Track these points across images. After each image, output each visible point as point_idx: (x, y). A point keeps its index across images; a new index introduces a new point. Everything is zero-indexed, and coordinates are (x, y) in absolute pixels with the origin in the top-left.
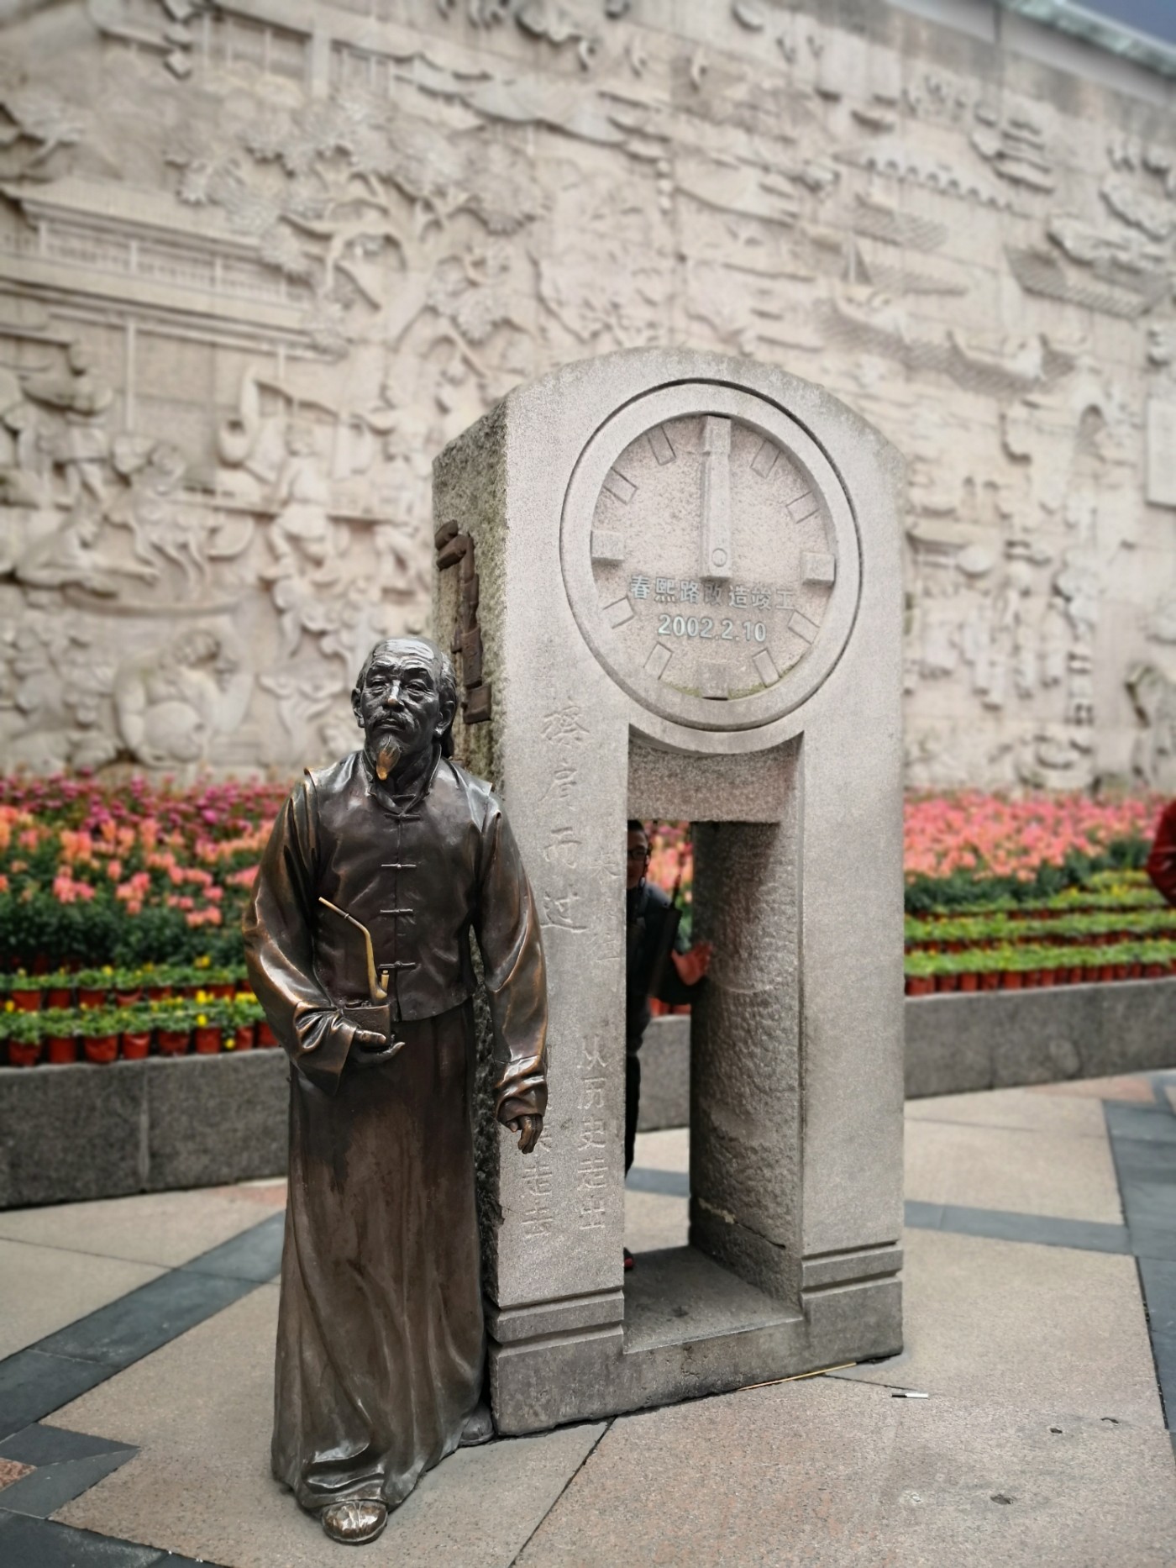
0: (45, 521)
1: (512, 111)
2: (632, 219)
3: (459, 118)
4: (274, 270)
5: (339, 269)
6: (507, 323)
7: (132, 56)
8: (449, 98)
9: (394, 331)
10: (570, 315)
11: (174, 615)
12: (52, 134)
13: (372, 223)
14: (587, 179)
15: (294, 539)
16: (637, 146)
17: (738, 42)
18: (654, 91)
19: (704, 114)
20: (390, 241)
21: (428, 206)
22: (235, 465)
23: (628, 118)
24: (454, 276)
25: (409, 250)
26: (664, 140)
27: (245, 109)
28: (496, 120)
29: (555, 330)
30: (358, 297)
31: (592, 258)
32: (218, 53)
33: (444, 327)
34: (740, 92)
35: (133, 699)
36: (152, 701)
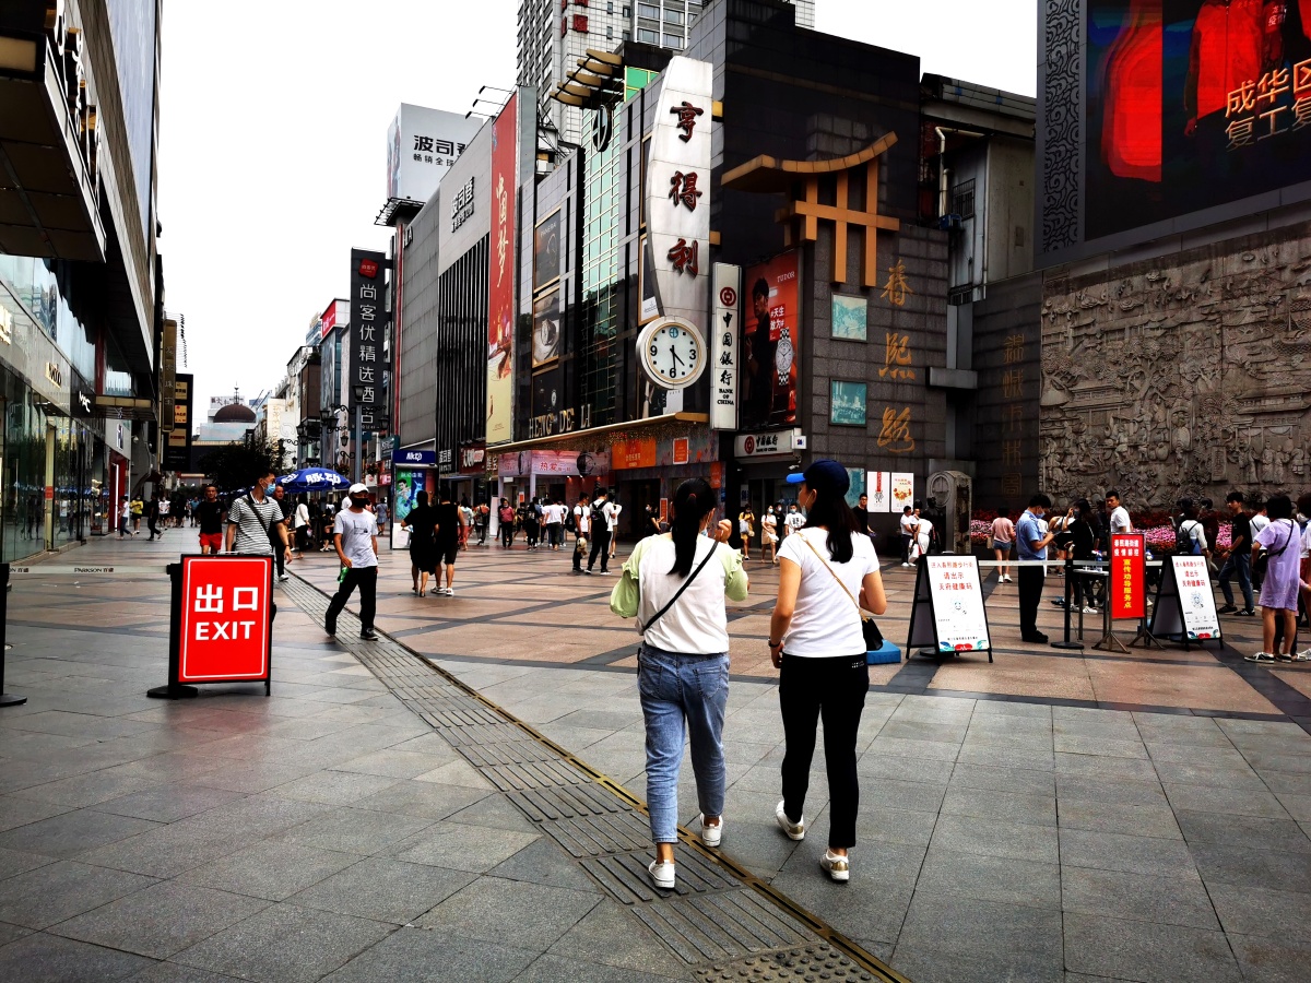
0: (1075, 457)
1: (1174, 324)
2: (1209, 341)
3: (1159, 333)
4: (1117, 389)
5: (1131, 384)
6: (1171, 384)
7: (1090, 351)
8: (1158, 328)
9: (1142, 396)
10: (1188, 377)
11: (1097, 474)
12: (1076, 375)
13: (1138, 369)
14: (1193, 334)
15: (1119, 453)
16: (1211, 318)
17: (1246, 268)
18: (1216, 299)
19: (1234, 297)
20: (1142, 373)
21: (1151, 360)
22: (1108, 438)
23: (1206, 312)
24: (1157, 376)
25: (1146, 373)
26: (1218, 312)
27: (1111, 353)
28: (1169, 329)
29: (1184, 382)
30: (1134, 390)
31: (1194, 358)
32: (1107, 341)
33: (1155, 390)
34: (1245, 284)
35: (1089, 494)
36: (1092, 494)
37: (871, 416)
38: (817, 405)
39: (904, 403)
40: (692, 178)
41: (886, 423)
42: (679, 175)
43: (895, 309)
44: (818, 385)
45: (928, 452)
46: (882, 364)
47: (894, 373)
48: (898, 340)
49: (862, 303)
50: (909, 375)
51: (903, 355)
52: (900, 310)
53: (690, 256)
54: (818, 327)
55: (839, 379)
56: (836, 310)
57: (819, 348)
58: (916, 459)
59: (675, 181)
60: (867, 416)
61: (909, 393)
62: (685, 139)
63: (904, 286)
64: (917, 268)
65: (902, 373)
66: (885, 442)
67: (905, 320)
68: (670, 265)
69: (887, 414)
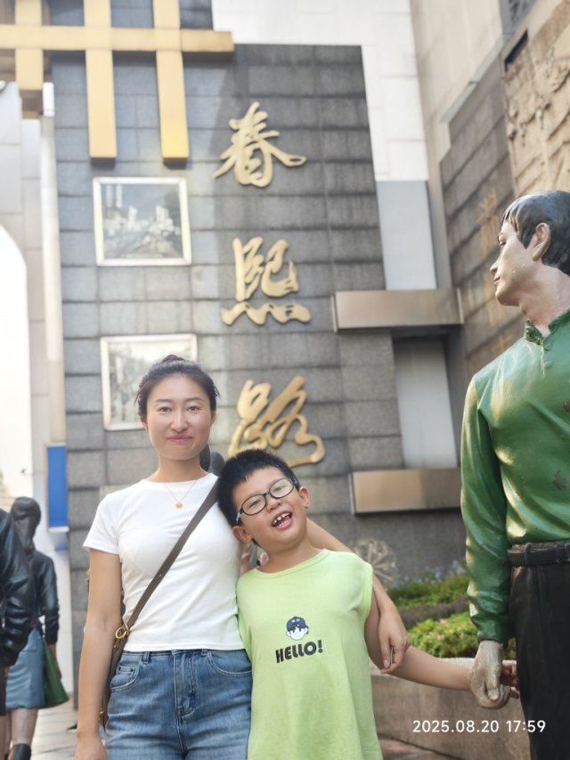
38: (76, 394)
39: (288, 370)
43: (250, 194)
44: (76, 356)
46: (230, 301)
47: (259, 314)
48: (261, 251)
50: (295, 314)
51: (277, 277)
52: (263, 193)
54: (70, 246)
57: (72, 284)
58: (332, 477)
61: (299, 349)
63: (267, 150)
65: (279, 313)
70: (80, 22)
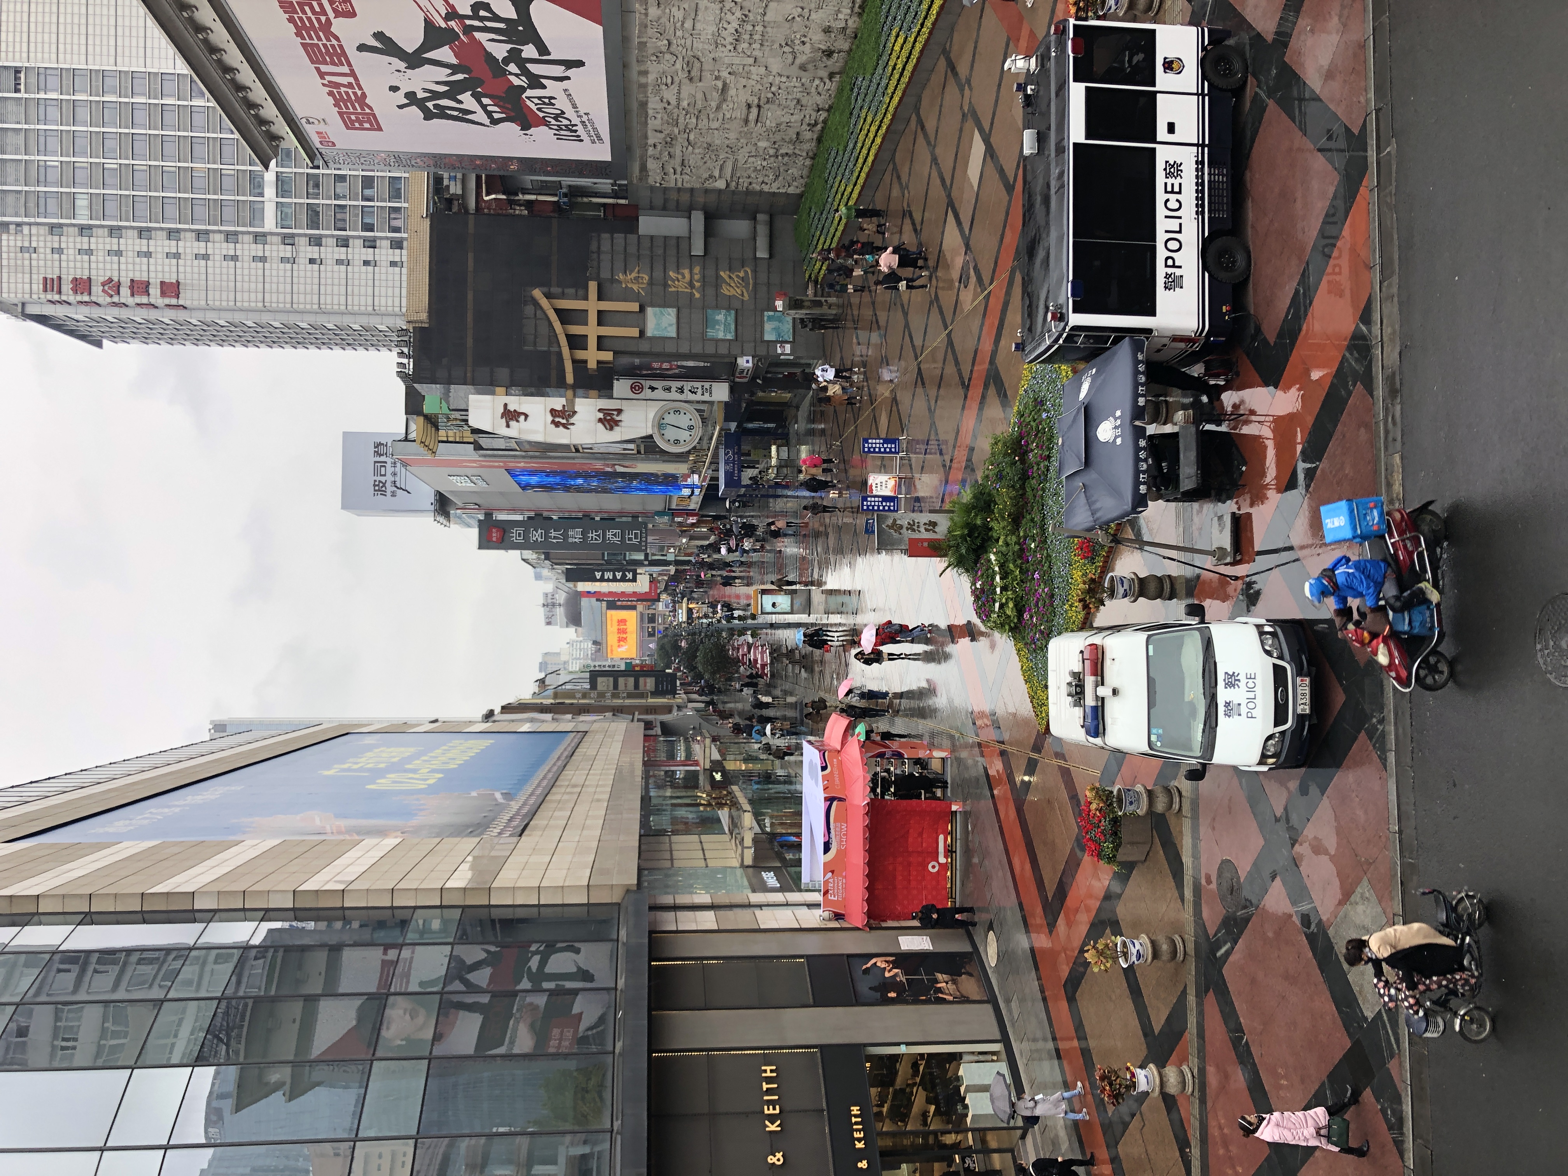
1: (687, 143)
2: (702, 133)
3: (690, 148)
4: (723, 163)
5: (722, 159)
6: (727, 146)
7: (693, 170)
8: (687, 148)
9: (731, 156)
10: (724, 141)
12: (708, 176)
13: (712, 156)
14: (696, 137)
16: (688, 131)
18: (675, 129)
19: (677, 124)
20: (715, 155)
21: (708, 152)
22: (756, 168)
23: (683, 132)
24: (720, 150)
26: (685, 129)
27: (697, 164)
28: (689, 145)
29: (727, 142)
30: (726, 158)
31: (712, 138)
33: (729, 151)
37: (727, 304)
38: (723, 350)
39: (718, 276)
40: (553, 412)
41: (732, 292)
42: (553, 422)
43: (651, 283)
44: (710, 349)
45: (751, 256)
46: (692, 294)
47: (697, 284)
48: (673, 281)
49: (650, 311)
50: (697, 270)
51: (684, 277)
52: (651, 278)
53: (610, 415)
54: (670, 348)
55: (704, 333)
56: (657, 333)
57: (684, 349)
58: (756, 266)
59: (557, 424)
60: (728, 309)
61: (710, 272)
62: (526, 416)
63: (634, 275)
64: (619, 264)
65: (697, 277)
66: (745, 294)
67: (658, 274)
68: (616, 429)
69: (725, 290)
70: (585, 337)
